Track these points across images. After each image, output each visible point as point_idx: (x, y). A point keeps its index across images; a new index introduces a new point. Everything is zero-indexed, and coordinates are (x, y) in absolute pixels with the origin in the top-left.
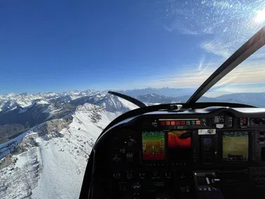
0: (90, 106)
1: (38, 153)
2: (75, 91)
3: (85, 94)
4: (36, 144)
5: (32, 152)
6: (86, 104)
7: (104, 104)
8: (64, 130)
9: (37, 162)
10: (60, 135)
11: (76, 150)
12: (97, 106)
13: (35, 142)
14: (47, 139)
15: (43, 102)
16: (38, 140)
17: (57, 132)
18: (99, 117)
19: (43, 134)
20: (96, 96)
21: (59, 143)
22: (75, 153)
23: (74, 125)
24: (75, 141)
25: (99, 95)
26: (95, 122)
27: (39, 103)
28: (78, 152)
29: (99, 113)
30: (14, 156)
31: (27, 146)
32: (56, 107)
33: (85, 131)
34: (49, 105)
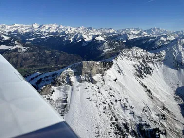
0: (140, 52)
1: (69, 92)
2: (136, 29)
3: (145, 34)
4: (70, 83)
5: (66, 90)
6: (135, 49)
7: (163, 53)
8: (99, 75)
9: (66, 101)
10: (92, 81)
11: (104, 105)
12: (150, 54)
13: (69, 80)
14: (80, 81)
15: (100, 38)
16: (73, 79)
17: (90, 76)
18: (148, 71)
19: (78, 74)
20: (159, 38)
21: (89, 89)
22: (101, 109)
23: (111, 73)
24: (105, 94)
25: (166, 36)
26: (140, 76)
27: (97, 38)
28: (105, 108)
29: (151, 65)
30: (53, 87)
31: (63, 81)
32: (110, 45)
33: (121, 86)
34: (104, 42)
